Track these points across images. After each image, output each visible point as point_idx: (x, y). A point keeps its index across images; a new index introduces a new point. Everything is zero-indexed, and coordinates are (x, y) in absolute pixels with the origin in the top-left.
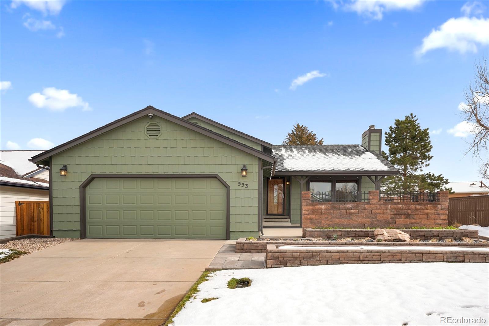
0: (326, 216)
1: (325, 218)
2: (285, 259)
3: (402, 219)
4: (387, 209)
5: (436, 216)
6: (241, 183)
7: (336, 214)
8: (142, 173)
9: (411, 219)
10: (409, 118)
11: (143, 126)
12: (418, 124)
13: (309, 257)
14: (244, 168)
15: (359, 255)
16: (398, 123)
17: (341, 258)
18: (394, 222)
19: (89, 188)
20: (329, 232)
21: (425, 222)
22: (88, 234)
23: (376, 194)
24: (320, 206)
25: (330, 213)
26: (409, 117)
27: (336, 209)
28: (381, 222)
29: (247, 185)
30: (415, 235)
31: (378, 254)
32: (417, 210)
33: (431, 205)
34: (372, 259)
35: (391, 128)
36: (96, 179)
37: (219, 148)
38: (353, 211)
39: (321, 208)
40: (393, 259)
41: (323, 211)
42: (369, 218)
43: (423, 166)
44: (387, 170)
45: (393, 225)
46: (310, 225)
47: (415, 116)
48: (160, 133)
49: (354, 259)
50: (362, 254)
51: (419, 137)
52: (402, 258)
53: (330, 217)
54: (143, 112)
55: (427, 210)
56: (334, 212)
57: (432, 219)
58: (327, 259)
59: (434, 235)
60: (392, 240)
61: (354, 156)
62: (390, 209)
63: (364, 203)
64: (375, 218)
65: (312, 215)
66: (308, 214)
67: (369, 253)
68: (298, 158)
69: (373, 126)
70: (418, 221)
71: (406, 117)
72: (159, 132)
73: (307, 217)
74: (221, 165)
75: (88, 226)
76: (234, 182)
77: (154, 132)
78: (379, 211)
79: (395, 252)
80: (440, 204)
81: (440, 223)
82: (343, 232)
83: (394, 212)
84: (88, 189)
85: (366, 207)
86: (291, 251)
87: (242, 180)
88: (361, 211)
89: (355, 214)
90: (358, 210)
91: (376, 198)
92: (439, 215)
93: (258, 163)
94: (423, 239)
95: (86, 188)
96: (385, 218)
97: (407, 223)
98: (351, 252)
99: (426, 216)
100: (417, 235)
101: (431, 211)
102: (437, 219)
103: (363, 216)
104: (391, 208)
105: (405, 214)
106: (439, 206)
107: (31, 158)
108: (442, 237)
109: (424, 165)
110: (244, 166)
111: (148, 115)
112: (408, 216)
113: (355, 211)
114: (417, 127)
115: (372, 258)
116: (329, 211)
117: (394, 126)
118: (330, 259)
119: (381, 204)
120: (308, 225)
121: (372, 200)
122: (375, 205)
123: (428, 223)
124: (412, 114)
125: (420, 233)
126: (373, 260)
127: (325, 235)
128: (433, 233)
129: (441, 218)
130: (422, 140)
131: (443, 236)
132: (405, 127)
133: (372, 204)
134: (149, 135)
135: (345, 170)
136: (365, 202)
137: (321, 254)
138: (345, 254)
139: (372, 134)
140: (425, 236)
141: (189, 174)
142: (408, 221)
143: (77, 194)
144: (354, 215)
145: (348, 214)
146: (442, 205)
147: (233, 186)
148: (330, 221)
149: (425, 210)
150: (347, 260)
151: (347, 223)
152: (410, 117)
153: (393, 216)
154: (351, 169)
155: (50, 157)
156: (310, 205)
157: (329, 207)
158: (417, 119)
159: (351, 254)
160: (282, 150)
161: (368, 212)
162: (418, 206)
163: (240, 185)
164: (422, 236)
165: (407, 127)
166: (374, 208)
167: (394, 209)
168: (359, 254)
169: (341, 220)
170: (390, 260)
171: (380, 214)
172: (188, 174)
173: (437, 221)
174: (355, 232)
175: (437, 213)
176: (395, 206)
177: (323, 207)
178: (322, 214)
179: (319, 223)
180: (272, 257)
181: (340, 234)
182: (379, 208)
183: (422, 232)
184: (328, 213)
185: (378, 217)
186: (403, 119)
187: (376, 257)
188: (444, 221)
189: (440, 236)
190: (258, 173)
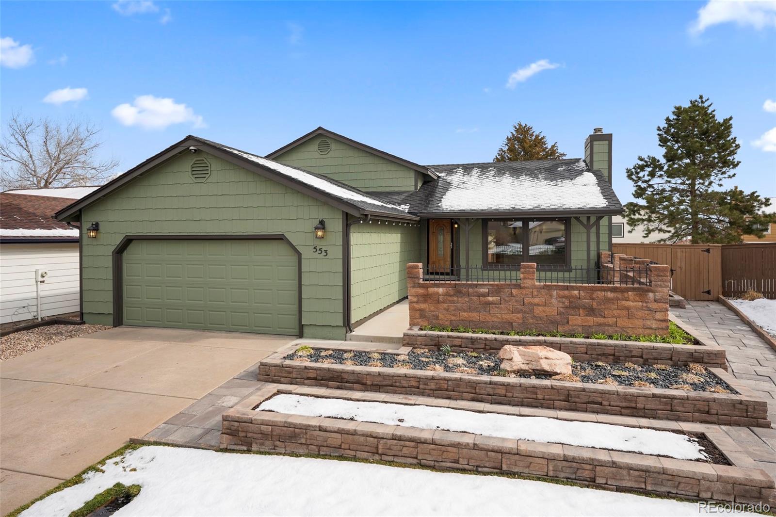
0: (446, 305)
1: (445, 309)
2: (249, 435)
3: (580, 316)
4: (551, 296)
5: (645, 314)
6: (318, 248)
7: (463, 303)
8: (185, 232)
9: (597, 317)
10: (696, 103)
11: (186, 166)
12: (714, 111)
13: (289, 437)
14: (322, 225)
15: (376, 443)
16: (679, 111)
17: (343, 444)
18: (566, 321)
19: (127, 254)
20: (440, 339)
21: (625, 324)
22: (125, 320)
23: (531, 270)
24: (435, 288)
25: (453, 301)
26: (696, 101)
27: (461, 295)
28: (541, 320)
29: (326, 251)
30: (594, 353)
31: (412, 443)
32: (608, 300)
33: (635, 293)
34: (400, 454)
35: (668, 120)
36: (134, 241)
37: (286, 193)
38: (490, 299)
39: (438, 293)
40: (442, 458)
41: (441, 298)
42: (518, 313)
43: (725, 178)
44: (603, 207)
45: (563, 326)
46: (420, 320)
47: (708, 100)
48: (208, 173)
49: (367, 449)
50: (382, 441)
51: (714, 132)
52: (460, 459)
53: (453, 308)
54: (182, 145)
55: (628, 300)
56: (460, 299)
57: (637, 319)
58: (320, 443)
59: (633, 354)
60: (531, 371)
61: (561, 181)
62: (557, 298)
63: (509, 285)
64: (529, 312)
65: (423, 303)
66: (417, 302)
67: (395, 439)
68: (470, 188)
69: (600, 130)
70: (611, 321)
71: (691, 102)
72: (206, 172)
73: (414, 307)
74: (289, 219)
75: (125, 308)
76: (307, 247)
77: (200, 172)
78: (536, 300)
79: (446, 443)
80: (652, 292)
81: (654, 326)
82: (465, 340)
83: (563, 303)
84: (125, 255)
85: (514, 293)
86: (259, 422)
87: (320, 244)
88: (505, 300)
89: (495, 304)
90: (499, 298)
91: (530, 278)
92: (650, 310)
93: (341, 217)
94: (611, 360)
95: (123, 254)
96: (548, 313)
97: (590, 324)
98: (363, 435)
99: (625, 312)
100: (599, 353)
101: (636, 303)
102: (647, 319)
103: (509, 308)
104: (559, 296)
105: (584, 308)
106: (651, 295)
107: (55, 215)
108: (649, 360)
109: (726, 176)
110: (322, 223)
111: (188, 148)
112: (591, 311)
113: (494, 298)
114: (711, 116)
115: (401, 450)
116: (450, 299)
117: (672, 117)
118: (325, 444)
119: (541, 288)
120: (417, 320)
121: (525, 281)
122: (529, 289)
123: (630, 326)
124: (701, 97)
125: (605, 349)
126: (403, 455)
127: (433, 343)
128: (631, 351)
129: (656, 318)
130: (720, 136)
131: (652, 357)
132: (688, 118)
133: (524, 288)
134: (196, 178)
135: (532, 208)
136: (512, 283)
137: (309, 433)
138: (351, 437)
139: (595, 143)
140: (614, 355)
141: (246, 234)
142: (591, 320)
143: (109, 262)
144: (494, 306)
145: (483, 304)
146: (656, 294)
147: (307, 253)
148: (453, 315)
149: (624, 302)
150: (355, 449)
151: (481, 319)
152: (698, 102)
153: (562, 310)
154: (542, 207)
155: (80, 210)
156: (420, 287)
157: (451, 290)
158: (711, 104)
159: (362, 439)
160: (457, 173)
161: (516, 301)
162: (609, 293)
163: (316, 251)
164: (610, 355)
165: (692, 118)
166: (528, 294)
167: (563, 297)
168: (376, 440)
169: (470, 313)
170: (435, 460)
171: (538, 305)
172: (244, 234)
173: (648, 323)
174: (484, 342)
175: (646, 307)
176: (566, 292)
177: (441, 290)
178: (438, 302)
179: (434, 317)
180: (228, 429)
181: (460, 343)
182: (537, 295)
183: (609, 348)
184: (449, 301)
185: (535, 311)
186: (686, 105)
187: (408, 450)
188: (661, 323)
189: (644, 357)
190: (341, 233)
